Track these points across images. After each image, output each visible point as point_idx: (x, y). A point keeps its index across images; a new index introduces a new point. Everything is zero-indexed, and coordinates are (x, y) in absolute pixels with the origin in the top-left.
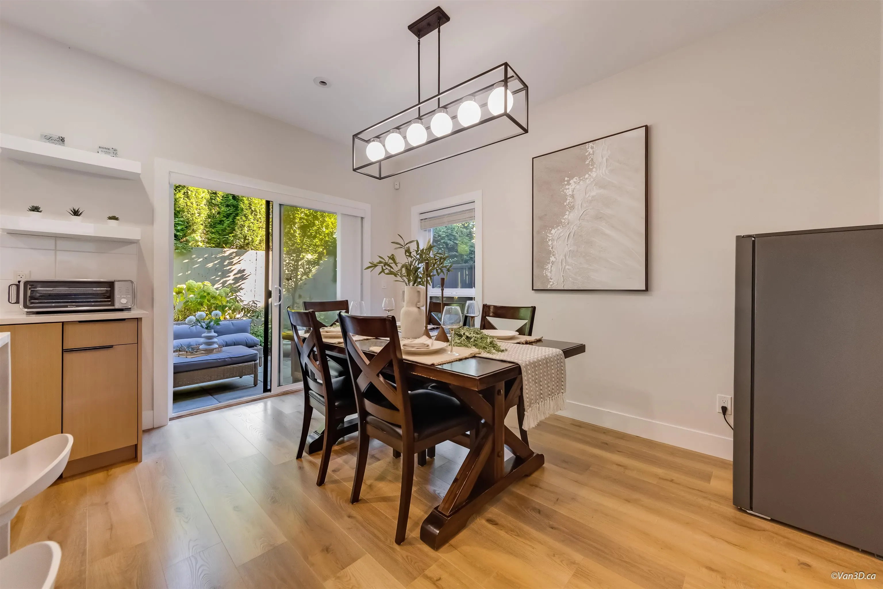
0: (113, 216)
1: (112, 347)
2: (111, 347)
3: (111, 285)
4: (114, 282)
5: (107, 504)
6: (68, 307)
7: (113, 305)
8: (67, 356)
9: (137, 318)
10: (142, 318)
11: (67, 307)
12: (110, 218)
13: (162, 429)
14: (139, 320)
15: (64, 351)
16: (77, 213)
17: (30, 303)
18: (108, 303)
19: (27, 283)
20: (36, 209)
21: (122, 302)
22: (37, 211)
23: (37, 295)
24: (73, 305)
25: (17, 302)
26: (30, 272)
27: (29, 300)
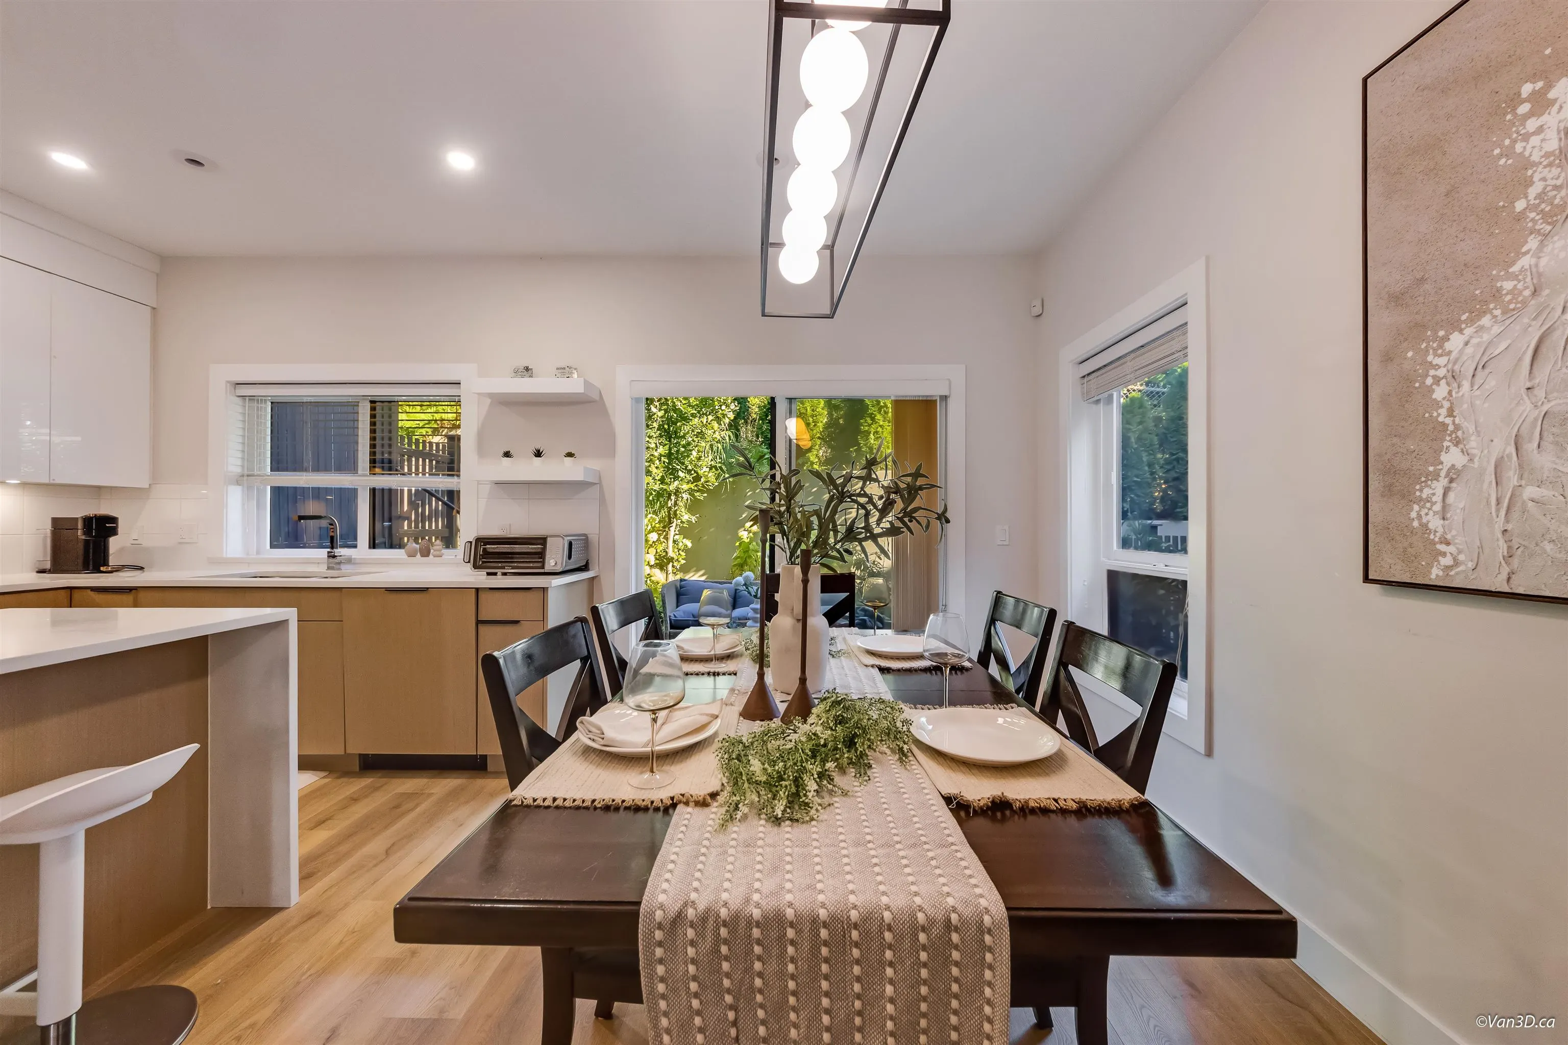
0: (569, 453)
1: (519, 623)
3: (545, 540)
4: (546, 538)
6: (505, 569)
7: (543, 567)
8: (483, 629)
9: (544, 588)
10: (548, 588)
12: (566, 455)
14: (544, 590)
15: (479, 622)
16: (538, 454)
17: (481, 563)
18: (539, 565)
19: (479, 540)
20: (507, 454)
21: (551, 563)
22: (508, 457)
23: (486, 553)
24: (510, 566)
25: (469, 562)
26: (510, 525)
27: (480, 559)
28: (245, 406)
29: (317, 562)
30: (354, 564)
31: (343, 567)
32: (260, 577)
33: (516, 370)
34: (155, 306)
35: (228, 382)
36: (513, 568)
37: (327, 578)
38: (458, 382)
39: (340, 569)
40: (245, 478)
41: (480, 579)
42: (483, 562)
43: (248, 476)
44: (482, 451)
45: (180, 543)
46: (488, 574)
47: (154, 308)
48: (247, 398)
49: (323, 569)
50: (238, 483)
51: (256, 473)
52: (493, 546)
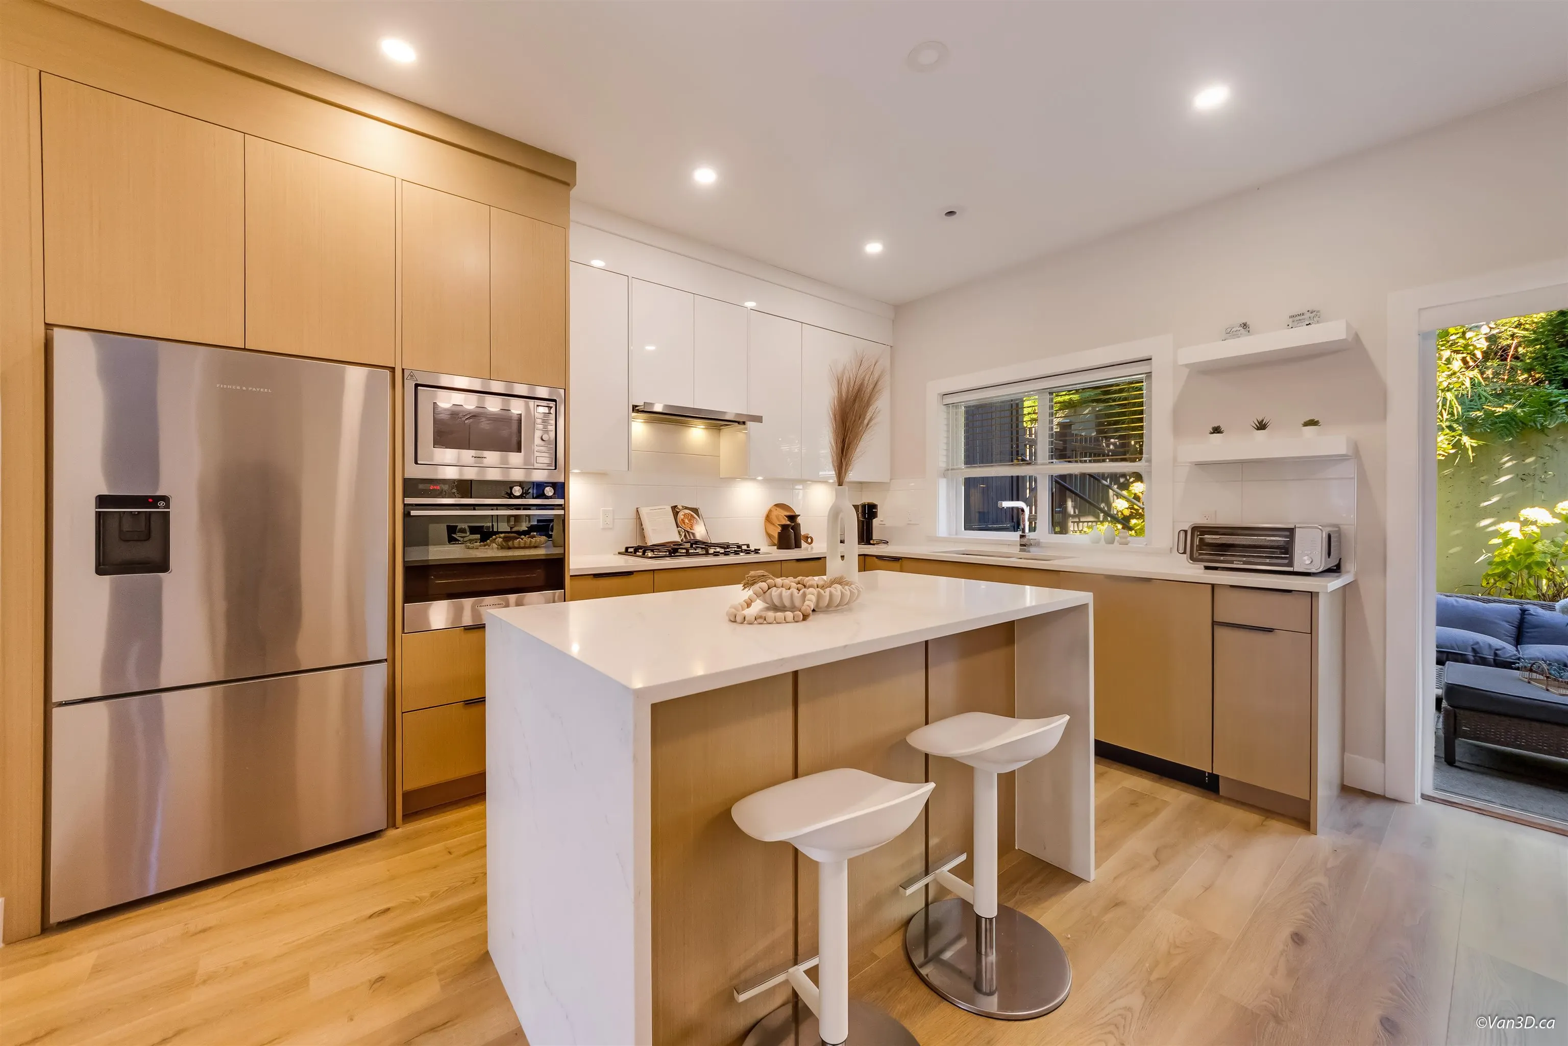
0: (1310, 420)
1: (1272, 631)
2: (1270, 630)
3: (1291, 531)
4: (1293, 529)
5: (1230, 857)
6: (1233, 564)
7: (1291, 564)
8: (1220, 632)
9: (1311, 592)
10: (1318, 593)
11: (1232, 562)
12: (1306, 424)
13: (1397, 807)
14: (1313, 595)
15: (1214, 623)
16: (1262, 426)
17: (1197, 555)
18: (1286, 561)
19: (1195, 529)
20: (1217, 430)
21: (1302, 561)
22: (1218, 433)
23: (1203, 544)
24: (1241, 561)
25: (1185, 553)
26: (1216, 512)
27: (1197, 550)
28: (949, 413)
29: (1009, 544)
30: (1042, 547)
31: (1032, 549)
32: (967, 554)
33: (1229, 330)
34: (892, 345)
35: (939, 394)
36: (1245, 563)
37: (1021, 559)
38: (1149, 358)
39: (1029, 552)
40: (950, 471)
41: (1195, 572)
42: (1200, 554)
43: (952, 469)
44: (1179, 427)
45: (908, 524)
46: (1207, 568)
47: (891, 347)
48: (951, 405)
49: (1016, 550)
50: (944, 476)
51: (955, 467)
52: (1214, 537)
